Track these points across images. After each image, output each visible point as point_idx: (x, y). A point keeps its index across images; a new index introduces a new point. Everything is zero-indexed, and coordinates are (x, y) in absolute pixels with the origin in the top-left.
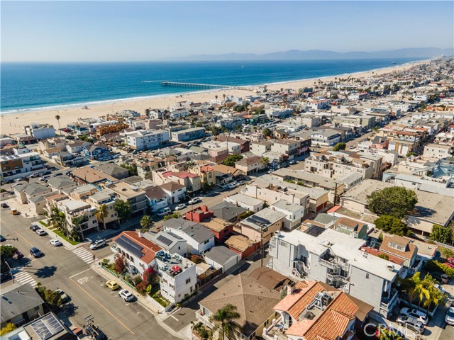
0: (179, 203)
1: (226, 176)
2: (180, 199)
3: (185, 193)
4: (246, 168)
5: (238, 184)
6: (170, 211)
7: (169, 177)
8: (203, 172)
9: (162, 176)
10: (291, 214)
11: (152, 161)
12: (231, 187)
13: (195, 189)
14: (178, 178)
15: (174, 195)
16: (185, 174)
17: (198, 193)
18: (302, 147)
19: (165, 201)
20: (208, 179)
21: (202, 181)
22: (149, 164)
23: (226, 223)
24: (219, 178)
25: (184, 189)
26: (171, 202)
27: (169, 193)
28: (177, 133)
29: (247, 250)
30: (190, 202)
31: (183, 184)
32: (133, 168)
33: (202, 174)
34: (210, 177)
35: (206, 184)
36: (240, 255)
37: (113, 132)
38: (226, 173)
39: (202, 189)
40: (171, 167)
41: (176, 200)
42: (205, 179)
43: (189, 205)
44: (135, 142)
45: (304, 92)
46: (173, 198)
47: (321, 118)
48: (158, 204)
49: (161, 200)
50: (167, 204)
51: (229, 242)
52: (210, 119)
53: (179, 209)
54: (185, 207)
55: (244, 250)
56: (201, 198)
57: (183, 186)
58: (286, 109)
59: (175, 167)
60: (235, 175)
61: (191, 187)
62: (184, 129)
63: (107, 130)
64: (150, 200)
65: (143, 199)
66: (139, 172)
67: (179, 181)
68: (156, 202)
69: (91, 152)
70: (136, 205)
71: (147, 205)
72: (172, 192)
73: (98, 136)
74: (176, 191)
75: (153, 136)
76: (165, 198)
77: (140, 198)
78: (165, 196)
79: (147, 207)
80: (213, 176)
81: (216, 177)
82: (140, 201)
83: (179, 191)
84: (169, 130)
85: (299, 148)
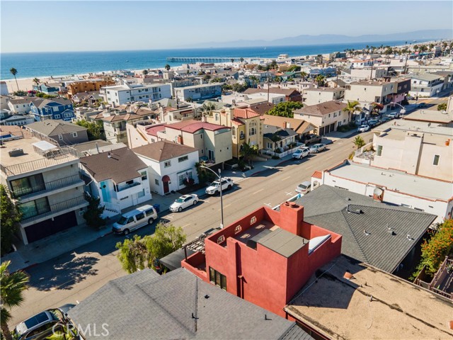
0: (182, 192)
1: (284, 133)
2: (184, 182)
3: (197, 165)
4: (320, 120)
5: (312, 150)
6: (154, 215)
7: (159, 134)
8: (237, 119)
9: (145, 133)
11: (133, 113)
12: (299, 156)
13: (220, 158)
14: (179, 132)
15: (168, 171)
16: (196, 125)
17: (227, 168)
18: (399, 92)
19: (145, 186)
20: (248, 136)
22: (126, 117)
24: (274, 137)
25: (194, 157)
26: (161, 189)
27: (155, 167)
28: (182, 89)
30: (210, 189)
31: (192, 145)
32: (97, 126)
33: (235, 125)
34: (253, 132)
35: (245, 148)
37: (91, 90)
38: (283, 128)
39: (234, 160)
40: (167, 118)
41: (174, 185)
42: (243, 136)
43: (208, 196)
45: (336, 57)
46: (166, 179)
47: (386, 69)
48: (120, 194)
49: (131, 184)
50: (148, 196)
52: (228, 76)
53: (181, 210)
54: (198, 203)
56: (235, 180)
57: (190, 150)
58: (325, 67)
59: (175, 118)
60: (300, 131)
61: (211, 153)
62: (193, 84)
63: (82, 88)
64: (98, 185)
65: (69, 180)
66: (106, 133)
67: (181, 138)
68: (116, 189)
69: (40, 108)
70: (46, 197)
71: (87, 198)
72: (163, 163)
73: (70, 96)
74: (174, 161)
75: (147, 90)
76: (144, 178)
77: (61, 175)
78: (142, 174)
79: (86, 204)
80: (258, 131)
81: (265, 135)
82: (62, 186)
83: (180, 160)
84: (171, 84)
85: (395, 94)
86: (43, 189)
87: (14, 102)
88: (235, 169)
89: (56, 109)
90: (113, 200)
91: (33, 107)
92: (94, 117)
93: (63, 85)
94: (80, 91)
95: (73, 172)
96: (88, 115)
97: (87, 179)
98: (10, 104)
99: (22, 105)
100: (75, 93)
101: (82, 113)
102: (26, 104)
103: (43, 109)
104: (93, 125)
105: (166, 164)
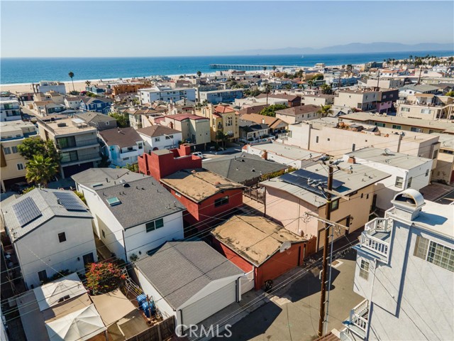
1: (259, 127)
7: (161, 122)
8: (217, 114)
9: (153, 121)
10: (402, 173)
11: (152, 109)
13: (199, 141)
14: (172, 120)
15: (158, 145)
17: (207, 149)
18: (383, 101)
19: (141, 152)
20: (224, 127)
21: (215, 130)
23: (223, 182)
24: (245, 129)
27: (148, 140)
28: (206, 93)
29: (270, 259)
31: (181, 130)
32: (124, 117)
33: (215, 117)
34: (229, 124)
35: (220, 135)
36: (250, 275)
37: (131, 92)
38: (258, 123)
39: (212, 143)
42: (220, 126)
44: (149, 98)
45: (372, 67)
46: (156, 150)
47: (403, 80)
48: (123, 156)
49: (131, 149)
51: (222, 232)
52: (252, 82)
55: (261, 259)
57: (178, 132)
58: (350, 77)
60: (273, 127)
61: (194, 136)
63: (124, 90)
64: (109, 148)
65: (90, 142)
66: (131, 123)
67: (172, 124)
68: (121, 152)
69: (87, 104)
70: (76, 151)
71: (101, 155)
72: (154, 138)
73: (113, 96)
74: (162, 138)
75: (174, 93)
76: (140, 148)
77: (85, 139)
78: (139, 144)
79: (100, 159)
80: (234, 123)
81: (240, 127)
82: (86, 145)
83: (167, 138)
84: (196, 89)
85: (379, 102)
86: (75, 146)
87: (69, 99)
88: (212, 150)
89: (99, 105)
90: (118, 159)
91: (83, 104)
92: (123, 111)
93: (109, 86)
94: (122, 93)
95: (93, 137)
96: (119, 109)
97: (102, 144)
98: (66, 101)
99: (74, 102)
100: (117, 94)
101: (115, 108)
102: (77, 101)
103: (90, 105)
104: (122, 117)
105: (156, 140)
